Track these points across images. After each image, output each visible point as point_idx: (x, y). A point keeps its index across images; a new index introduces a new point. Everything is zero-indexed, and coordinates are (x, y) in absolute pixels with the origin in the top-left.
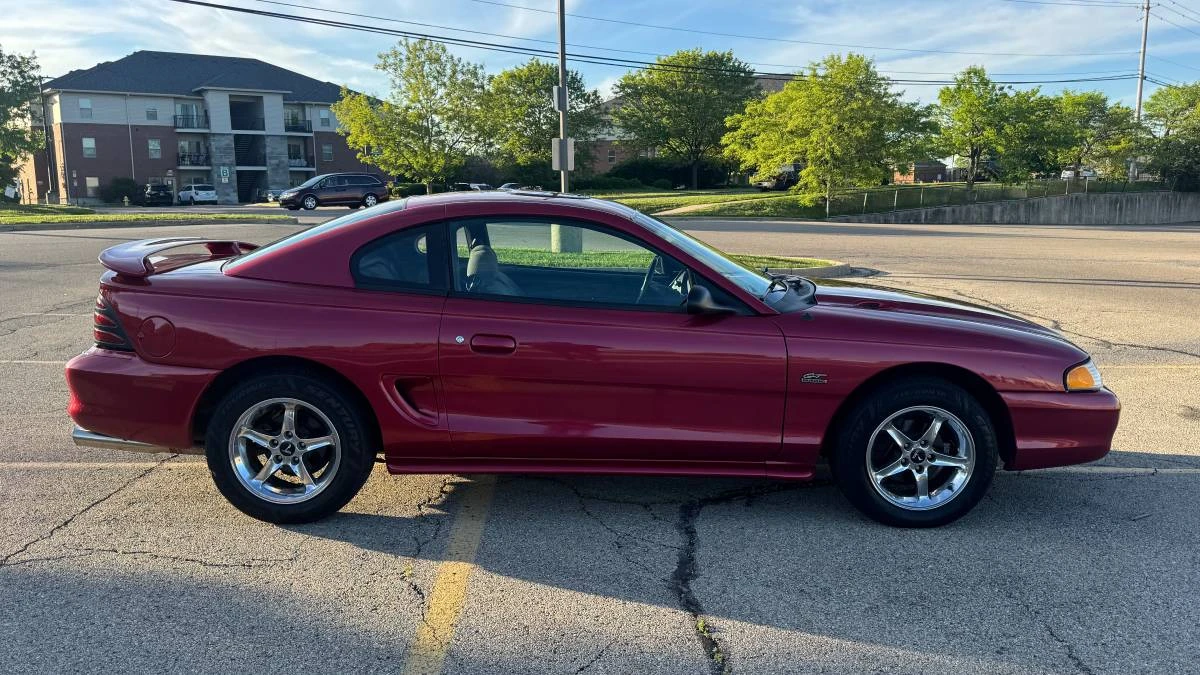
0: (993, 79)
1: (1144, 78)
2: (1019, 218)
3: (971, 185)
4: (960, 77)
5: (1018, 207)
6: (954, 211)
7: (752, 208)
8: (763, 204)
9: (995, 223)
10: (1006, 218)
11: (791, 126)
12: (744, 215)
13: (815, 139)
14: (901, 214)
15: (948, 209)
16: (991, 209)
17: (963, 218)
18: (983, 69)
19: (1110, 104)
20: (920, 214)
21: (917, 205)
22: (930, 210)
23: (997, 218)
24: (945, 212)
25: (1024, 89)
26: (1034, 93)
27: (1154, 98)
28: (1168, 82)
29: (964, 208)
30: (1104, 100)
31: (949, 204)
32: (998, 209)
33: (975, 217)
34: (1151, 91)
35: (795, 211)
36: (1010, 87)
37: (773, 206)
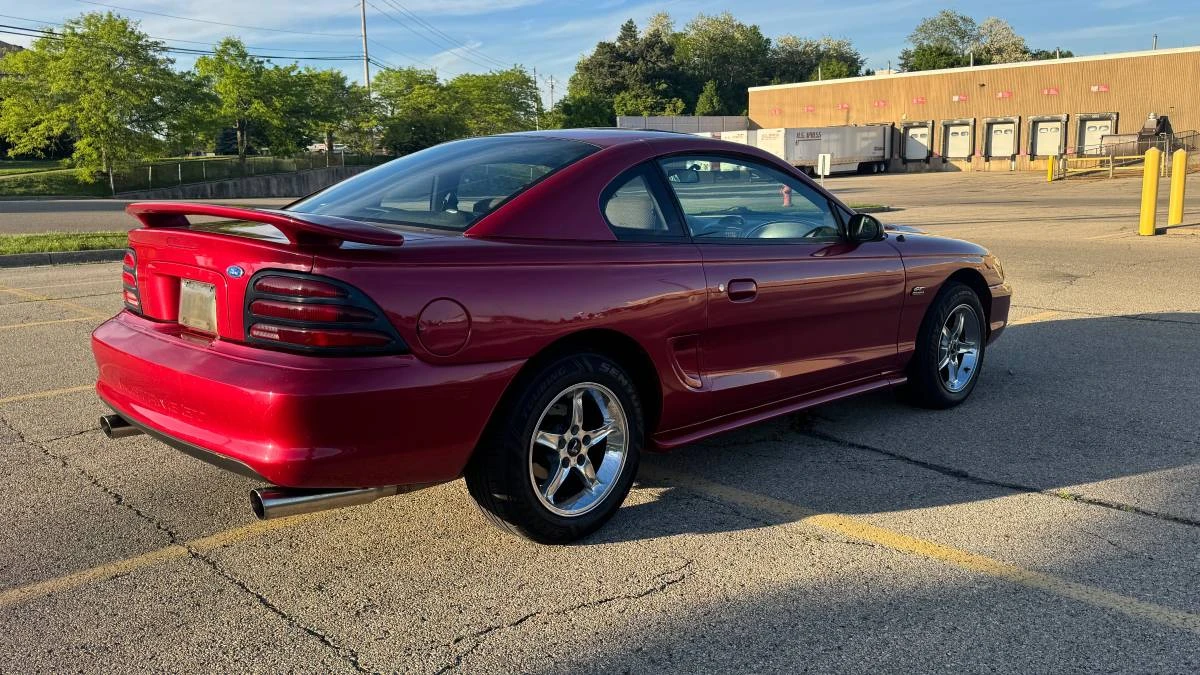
0: (251, 52)
1: (368, 60)
2: (293, 191)
3: (243, 158)
4: (219, 48)
5: (290, 181)
6: (235, 185)
7: (20, 185)
8: (32, 181)
9: (274, 196)
10: (282, 191)
11: (54, 89)
12: (14, 194)
13: (86, 105)
14: (188, 188)
15: (230, 183)
16: (268, 182)
17: (245, 192)
18: (239, 42)
19: (348, 84)
20: (205, 189)
21: (200, 179)
22: (215, 184)
23: (274, 191)
24: (228, 186)
25: (283, 64)
26: (293, 68)
27: (378, 78)
28: (386, 65)
29: (244, 181)
30: (345, 79)
31: (230, 178)
32: (274, 182)
33: (256, 190)
34: (375, 72)
35: (72, 188)
36: (268, 61)
37: (44, 182)
